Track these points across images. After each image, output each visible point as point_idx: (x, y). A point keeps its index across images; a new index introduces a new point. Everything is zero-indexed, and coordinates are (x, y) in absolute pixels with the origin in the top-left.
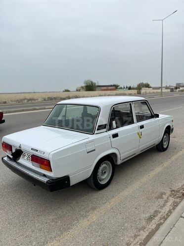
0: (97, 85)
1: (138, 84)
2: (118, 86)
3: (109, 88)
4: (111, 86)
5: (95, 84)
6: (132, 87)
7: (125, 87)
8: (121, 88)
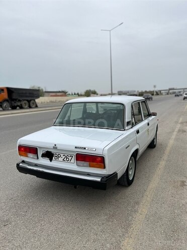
0: (44, 90)
1: (85, 91)
2: (67, 92)
3: (58, 94)
4: (59, 92)
5: (42, 90)
6: (79, 94)
7: (73, 94)
8: (69, 94)
